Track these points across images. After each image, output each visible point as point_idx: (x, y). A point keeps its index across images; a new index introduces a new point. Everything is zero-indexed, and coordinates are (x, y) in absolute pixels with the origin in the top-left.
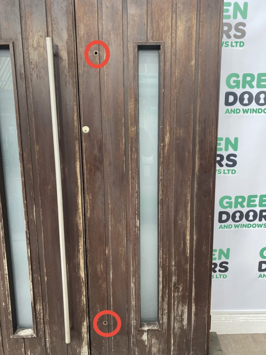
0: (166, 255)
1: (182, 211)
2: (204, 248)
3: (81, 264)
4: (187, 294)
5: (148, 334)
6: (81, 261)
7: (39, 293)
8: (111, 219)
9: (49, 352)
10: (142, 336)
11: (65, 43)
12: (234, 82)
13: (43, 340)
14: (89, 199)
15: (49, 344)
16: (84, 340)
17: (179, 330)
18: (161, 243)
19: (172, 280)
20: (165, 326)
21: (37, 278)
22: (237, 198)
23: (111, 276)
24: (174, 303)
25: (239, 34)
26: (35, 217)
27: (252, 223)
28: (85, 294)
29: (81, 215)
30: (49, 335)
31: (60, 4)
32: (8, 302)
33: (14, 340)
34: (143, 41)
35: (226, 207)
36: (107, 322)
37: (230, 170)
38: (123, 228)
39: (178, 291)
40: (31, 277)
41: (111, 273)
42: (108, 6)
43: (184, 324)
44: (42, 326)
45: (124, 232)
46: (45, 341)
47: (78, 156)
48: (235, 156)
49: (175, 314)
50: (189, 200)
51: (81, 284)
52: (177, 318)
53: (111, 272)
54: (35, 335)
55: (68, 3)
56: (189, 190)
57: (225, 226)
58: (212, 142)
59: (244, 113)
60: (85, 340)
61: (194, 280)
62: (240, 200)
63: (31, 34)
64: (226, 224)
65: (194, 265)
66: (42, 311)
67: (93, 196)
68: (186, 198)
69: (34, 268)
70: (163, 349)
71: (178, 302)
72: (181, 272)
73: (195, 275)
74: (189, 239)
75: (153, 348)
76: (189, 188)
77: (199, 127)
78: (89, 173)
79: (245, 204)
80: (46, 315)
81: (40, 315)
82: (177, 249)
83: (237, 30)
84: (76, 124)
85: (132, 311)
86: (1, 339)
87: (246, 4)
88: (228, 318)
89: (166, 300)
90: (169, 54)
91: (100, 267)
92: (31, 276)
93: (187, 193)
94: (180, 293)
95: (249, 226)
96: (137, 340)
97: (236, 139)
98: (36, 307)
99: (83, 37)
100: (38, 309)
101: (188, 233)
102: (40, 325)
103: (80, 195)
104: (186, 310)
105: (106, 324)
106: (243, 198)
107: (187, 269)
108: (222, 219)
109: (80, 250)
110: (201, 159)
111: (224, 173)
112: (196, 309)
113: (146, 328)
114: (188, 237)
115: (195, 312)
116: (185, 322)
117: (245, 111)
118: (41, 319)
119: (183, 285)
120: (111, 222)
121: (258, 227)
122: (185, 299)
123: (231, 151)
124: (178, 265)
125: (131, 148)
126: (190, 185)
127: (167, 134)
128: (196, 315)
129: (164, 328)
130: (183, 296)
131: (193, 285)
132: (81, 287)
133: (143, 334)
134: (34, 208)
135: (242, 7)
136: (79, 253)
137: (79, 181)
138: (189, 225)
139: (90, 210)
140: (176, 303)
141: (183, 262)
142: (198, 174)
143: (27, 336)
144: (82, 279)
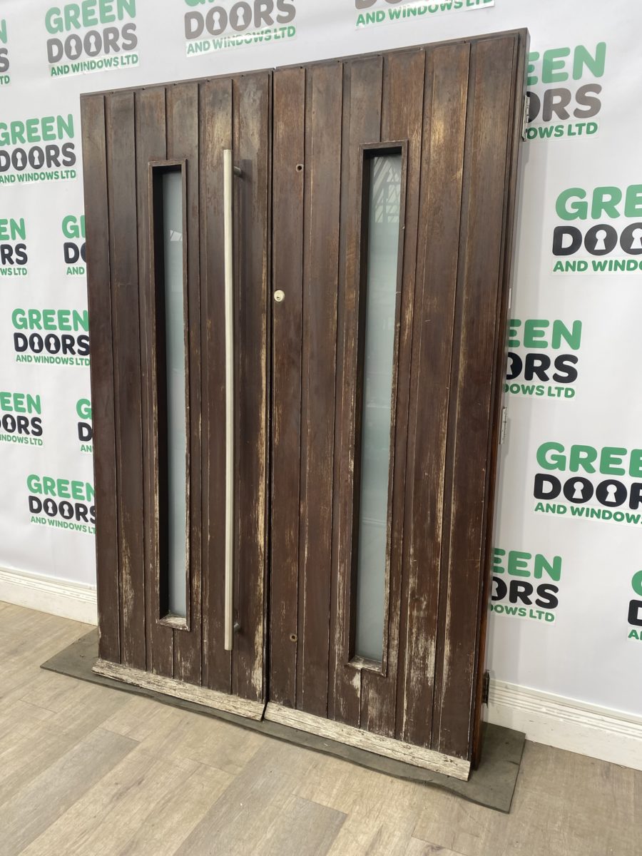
0: (399, 532)
1: (430, 453)
2: (470, 531)
3: (260, 522)
4: (435, 617)
5: (362, 679)
6: (260, 518)
7: (198, 559)
8: (310, 453)
9: (206, 663)
10: (352, 679)
11: (256, 155)
12: (575, 205)
13: (199, 640)
14: (279, 414)
15: (207, 650)
16: (257, 657)
17: (419, 686)
19: (408, 583)
20: (393, 671)
21: (198, 534)
22: (576, 449)
23: (306, 553)
24: (411, 629)
25: (586, 108)
26: (200, 434)
27: (613, 510)
28: (263, 576)
29: (264, 439)
30: (207, 634)
31: (252, 95)
33: (160, 628)
34: (373, 142)
36: (296, 636)
37: (563, 389)
38: (328, 472)
39: (420, 608)
40: (188, 530)
41: (306, 549)
42: (322, 89)
43: (428, 675)
44: (199, 615)
45: (330, 478)
46: (202, 642)
47: (264, 340)
48: (574, 360)
49: (411, 652)
50: (444, 434)
51: (259, 556)
52: (416, 660)
53: (306, 546)
54: (188, 627)
55: (263, 92)
56: (446, 415)
59: (595, 269)
60: (258, 658)
61: (449, 591)
62: (584, 455)
63: (210, 146)
64: (551, 502)
65: (450, 563)
66: (200, 590)
67: (284, 410)
68: (439, 428)
69: (194, 516)
70: (388, 714)
71: (419, 629)
72: (425, 571)
73: (452, 582)
74: (441, 509)
75: (370, 708)
76: (446, 411)
78: (280, 370)
79: (596, 464)
80: (205, 598)
81: (197, 597)
82: (419, 526)
83: (581, 98)
84: (264, 286)
85: (337, 626)
86: (144, 621)
87: (601, 48)
88: (555, 711)
89: (397, 619)
90: (418, 160)
91: (290, 535)
92: (188, 528)
93: (441, 421)
94: (422, 613)
95: (607, 515)
96: (343, 684)
97: (577, 325)
98: (193, 581)
99: (282, 144)
100: (196, 586)
101: (441, 497)
102: (197, 613)
103: (264, 405)
104: (433, 649)
105: (293, 640)
106: (591, 451)
107: (436, 567)
108: (541, 490)
111: (550, 394)
112: (452, 651)
113: (359, 666)
114: (440, 506)
115: (450, 658)
116: (430, 674)
117: (598, 266)
118: (197, 602)
119: (429, 596)
120: (310, 458)
121: (629, 521)
122: (433, 627)
123: (565, 349)
124: (421, 554)
125: (347, 330)
126: (446, 405)
127: (409, 306)
128: (451, 663)
129: (391, 674)
130: (428, 619)
131: (449, 602)
132: (258, 562)
133: (354, 675)
134: (200, 420)
135: (593, 55)
136: (258, 504)
137: (264, 382)
138: (442, 483)
139: (279, 434)
140: (414, 630)
141: (430, 553)
142: (462, 384)
143: (177, 625)
144: (261, 549)
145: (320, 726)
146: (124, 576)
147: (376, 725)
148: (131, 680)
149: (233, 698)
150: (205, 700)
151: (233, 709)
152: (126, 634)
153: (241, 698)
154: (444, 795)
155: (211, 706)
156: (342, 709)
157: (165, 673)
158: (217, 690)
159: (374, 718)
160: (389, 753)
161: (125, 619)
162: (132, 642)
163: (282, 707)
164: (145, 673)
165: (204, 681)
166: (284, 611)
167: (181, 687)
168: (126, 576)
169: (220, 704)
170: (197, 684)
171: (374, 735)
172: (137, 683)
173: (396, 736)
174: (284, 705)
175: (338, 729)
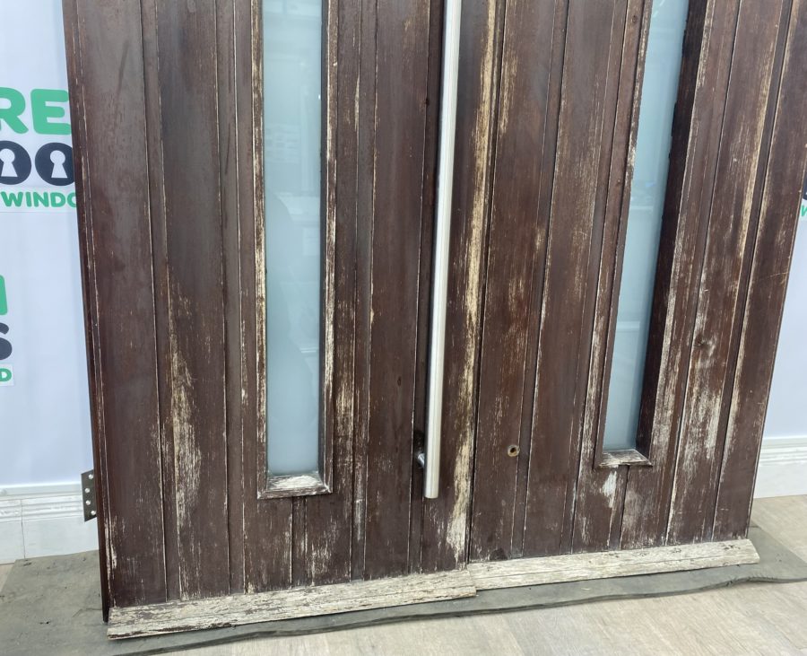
0: (688, 253)
1: (744, 126)
2: (781, 234)
3: (471, 273)
4: (724, 364)
5: (617, 480)
6: (472, 265)
7: (349, 359)
8: (563, 143)
9: (359, 539)
10: (601, 485)
13: (348, 504)
14: (510, 76)
15: (363, 514)
16: (457, 498)
17: (695, 463)
18: (684, 217)
19: (694, 324)
20: (661, 456)
21: (348, 312)
23: (543, 312)
24: (691, 389)
26: (357, 119)
28: (472, 364)
30: (364, 489)
32: (260, 387)
33: (265, 505)
36: (517, 447)
38: (589, 172)
39: (705, 357)
40: (332, 310)
41: (544, 305)
43: (708, 446)
44: (349, 459)
45: (592, 184)
46: (353, 504)
49: (688, 421)
50: (765, 96)
51: (467, 331)
52: (694, 430)
53: (544, 300)
54: (328, 487)
56: (770, 68)
60: (460, 499)
61: (745, 323)
65: (751, 284)
66: (352, 415)
67: (520, 67)
68: (758, 89)
70: (649, 516)
71: (701, 386)
72: (718, 302)
73: (751, 311)
74: (749, 210)
75: (625, 517)
76: (771, 61)
80: (360, 426)
81: (345, 428)
82: (717, 239)
85: (588, 414)
86: (226, 503)
89: (673, 381)
91: (518, 288)
93: (762, 77)
94: (708, 362)
96: (589, 496)
98: (338, 401)
100: (343, 409)
101: (750, 192)
102: (344, 456)
103: (489, 57)
104: (717, 409)
105: (513, 455)
107: (732, 293)
109: (474, 230)
112: (741, 404)
113: (615, 462)
114: (748, 204)
115: (736, 414)
116: (711, 443)
118: (346, 437)
119: (719, 337)
120: (562, 151)
122: (719, 377)
124: (715, 283)
126: (772, 53)
128: (738, 420)
129: (659, 460)
130: (715, 369)
131: (743, 338)
132: (465, 341)
133: (605, 478)
134: (358, 90)
136: (470, 241)
138: (754, 170)
139: (509, 111)
140: (696, 389)
141: (726, 275)
142: (796, 20)
143: (305, 490)
144: (470, 318)
145: (560, 569)
146: (176, 429)
147: (632, 537)
148: (207, 622)
149: (414, 578)
150: (371, 600)
151: (426, 595)
152: (182, 541)
153: (427, 573)
154: (753, 589)
155: (385, 605)
156: (583, 534)
157: (276, 581)
158: (382, 576)
159: (630, 529)
160: (662, 567)
161: (180, 512)
162: (196, 551)
163: (489, 564)
164: (229, 599)
165: (357, 571)
166: (500, 414)
167: (314, 595)
168: (180, 426)
169: (399, 596)
170: (346, 581)
171: (631, 552)
172: (225, 620)
173: (658, 543)
174: (491, 560)
175: (584, 563)
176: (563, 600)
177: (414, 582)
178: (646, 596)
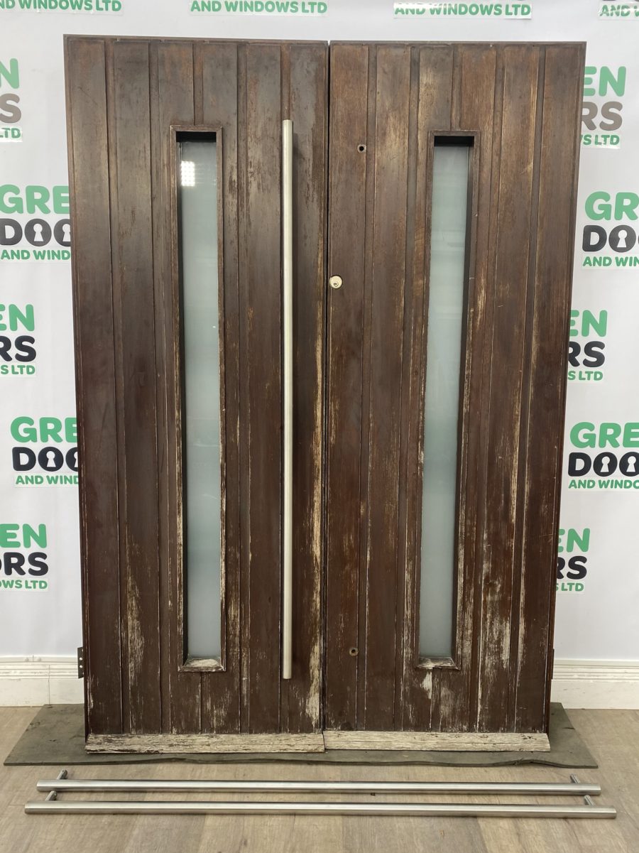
0: (472, 519)
1: (504, 435)
2: (544, 508)
3: (315, 530)
4: (510, 598)
5: (433, 678)
6: (315, 525)
7: (236, 584)
8: (373, 450)
9: (245, 704)
10: (422, 681)
11: (311, 131)
12: (601, 207)
13: (237, 679)
14: (335, 410)
15: (247, 688)
16: (312, 682)
17: (494, 671)
18: (464, 495)
19: (482, 569)
20: (467, 662)
21: (235, 554)
22: (604, 427)
23: (368, 556)
24: (485, 615)
25: (610, 122)
26: (238, 439)
27: (633, 479)
28: (319, 590)
29: (319, 438)
30: (247, 670)
31: (305, 66)
32: (179, 599)
33: (183, 676)
34: (443, 129)
35: (583, 445)
36: (356, 649)
37: (592, 372)
38: (393, 467)
39: (493, 593)
40: (224, 552)
41: (368, 552)
42: (387, 70)
43: (503, 658)
44: (237, 649)
45: (395, 474)
46: (241, 680)
47: (319, 330)
48: (601, 345)
49: (486, 638)
50: (518, 416)
51: (314, 570)
52: (491, 646)
53: (369, 549)
54: (223, 667)
55: (319, 65)
56: (519, 397)
57: (580, 482)
58: (562, 308)
59: (618, 265)
60: (315, 682)
61: (523, 570)
62: (610, 432)
63: (253, 115)
64: (582, 478)
65: (524, 541)
66: (239, 620)
67: (341, 405)
68: (512, 411)
69: (231, 534)
70: (462, 708)
71: (493, 614)
72: (500, 553)
73: (526, 560)
74: (516, 491)
75: (442, 707)
76: (519, 393)
77: (539, 281)
78: (337, 363)
79: (620, 439)
80: (245, 629)
81: (234, 629)
82: (493, 510)
83: (606, 113)
84: (320, 271)
85: (406, 628)
86: (159, 672)
87: (622, 71)
88: (586, 674)
89: (470, 608)
90: (489, 151)
91: (349, 540)
92: (224, 550)
93: (514, 403)
94: (496, 596)
95: (628, 484)
96: (413, 689)
97: (604, 314)
98: (229, 611)
99: (342, 121)
100: (233, 617)
101: (515, 478)
102: (234, 647)
103: (319, 400)
104: (508, 631)
105: (354, 654)
106: (616, 428)
107: (510, 548)
108: (575, 468)
109: (316, 504)
110: (542, 339)
111: (581, 378)
112: (527, 628)
113: (430, 665)
114: (514, 487)
115: (524, 636)
116: (505, 656)
117: (620, 262)
118: (235, 635)
119: (503, 579)
120: (373, 454)
122: (507, 608)
123: (594, 336)
124: (495, 540)
125: (416, 317)
126: (520, 388)
127: (481, 292)
128: (526, 641)
129: (464, 666)
130: (503, 602)
131: (523, 581)
132: (314, 574)
133: (424, 676)
134: (238, 423)
135: (615, 75)
136: (313, 510)
137: (320, 376)
138: (516, 464)
139: (336, 431)
140: (489, 615)
141: (503, 535)
142: (535, 366)
143: (208, 668)
144: (316, 560)
145: (391, 740)
146: (130, 623)
147: (449, 723)
148: (145, 749)
149: (283, 736)
150: (251, 747)
151: (289, 747)
152: (132, 694)
153: (293, 733)
154: (537, 769)
155: (259, 751)
156: (410, 717)
157: (190, 729)
158: (261, 733)
159: (447, 716)
160: (469, 747)
161: (131, 675)
162: (141, 702)
163: (340, 732)
164: (161, 736)
165: (244, 727)
166: (343, 625)
167: (215, 740)
168: (132, 622)
169: (270, 746)
170: (236, 733)
171: (448, 734)
172: (155, 749)
173: (471, 730)
174: (342, 729)
175: (410, 738)
176: (385, 761)
177: (283, 738)
178: (449, 765)
